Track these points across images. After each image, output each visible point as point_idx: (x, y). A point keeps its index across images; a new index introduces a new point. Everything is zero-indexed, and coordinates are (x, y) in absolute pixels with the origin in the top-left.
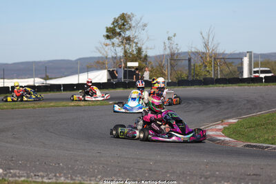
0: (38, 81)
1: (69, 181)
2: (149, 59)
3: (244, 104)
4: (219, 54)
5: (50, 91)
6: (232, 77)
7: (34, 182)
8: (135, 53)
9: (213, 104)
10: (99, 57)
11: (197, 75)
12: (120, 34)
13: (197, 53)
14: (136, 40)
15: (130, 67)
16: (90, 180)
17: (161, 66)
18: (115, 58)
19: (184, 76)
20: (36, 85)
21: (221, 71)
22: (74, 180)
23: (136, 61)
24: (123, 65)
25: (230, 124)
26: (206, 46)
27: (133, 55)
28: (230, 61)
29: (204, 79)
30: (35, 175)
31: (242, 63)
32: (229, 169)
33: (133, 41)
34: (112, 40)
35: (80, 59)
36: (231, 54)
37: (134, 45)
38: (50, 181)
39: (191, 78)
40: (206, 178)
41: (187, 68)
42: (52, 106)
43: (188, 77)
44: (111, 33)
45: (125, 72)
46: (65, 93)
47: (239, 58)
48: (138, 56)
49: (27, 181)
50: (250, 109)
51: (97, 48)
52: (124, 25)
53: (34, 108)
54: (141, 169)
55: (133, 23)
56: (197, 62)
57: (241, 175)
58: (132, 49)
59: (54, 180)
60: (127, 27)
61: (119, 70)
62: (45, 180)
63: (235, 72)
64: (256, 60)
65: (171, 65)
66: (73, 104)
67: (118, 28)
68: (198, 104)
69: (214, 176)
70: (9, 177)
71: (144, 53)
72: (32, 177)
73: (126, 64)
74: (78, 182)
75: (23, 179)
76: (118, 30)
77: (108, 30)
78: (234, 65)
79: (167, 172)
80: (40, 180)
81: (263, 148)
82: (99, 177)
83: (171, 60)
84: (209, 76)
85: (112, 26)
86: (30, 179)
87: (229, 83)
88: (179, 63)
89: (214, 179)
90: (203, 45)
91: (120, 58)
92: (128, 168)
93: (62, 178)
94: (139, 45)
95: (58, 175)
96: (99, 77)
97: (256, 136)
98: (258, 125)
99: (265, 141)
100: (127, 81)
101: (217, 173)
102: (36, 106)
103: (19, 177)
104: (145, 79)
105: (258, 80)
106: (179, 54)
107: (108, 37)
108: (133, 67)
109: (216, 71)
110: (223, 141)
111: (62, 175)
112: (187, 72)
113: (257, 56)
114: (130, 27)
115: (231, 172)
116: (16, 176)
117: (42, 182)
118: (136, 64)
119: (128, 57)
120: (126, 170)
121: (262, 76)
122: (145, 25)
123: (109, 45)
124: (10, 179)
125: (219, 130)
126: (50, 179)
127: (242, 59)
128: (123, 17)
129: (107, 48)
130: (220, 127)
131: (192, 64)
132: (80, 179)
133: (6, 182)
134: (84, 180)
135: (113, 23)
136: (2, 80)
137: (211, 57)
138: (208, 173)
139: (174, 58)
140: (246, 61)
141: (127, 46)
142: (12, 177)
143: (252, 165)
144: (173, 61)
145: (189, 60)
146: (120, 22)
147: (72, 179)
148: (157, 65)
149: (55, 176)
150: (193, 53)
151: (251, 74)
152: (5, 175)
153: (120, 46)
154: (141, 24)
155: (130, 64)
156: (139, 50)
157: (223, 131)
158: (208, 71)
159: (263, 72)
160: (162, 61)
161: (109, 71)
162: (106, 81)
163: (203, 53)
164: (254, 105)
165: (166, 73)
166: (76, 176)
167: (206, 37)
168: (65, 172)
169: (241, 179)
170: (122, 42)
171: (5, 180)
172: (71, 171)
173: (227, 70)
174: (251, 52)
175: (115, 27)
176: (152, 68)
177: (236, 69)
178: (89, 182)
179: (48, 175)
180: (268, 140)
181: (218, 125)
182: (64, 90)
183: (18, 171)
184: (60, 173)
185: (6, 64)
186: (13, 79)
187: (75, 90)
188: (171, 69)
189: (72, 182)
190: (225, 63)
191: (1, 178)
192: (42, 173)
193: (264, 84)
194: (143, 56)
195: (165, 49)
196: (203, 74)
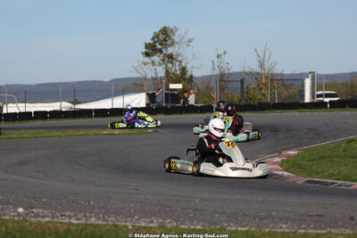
0: (65, 106)
1: (100, 222)
2: (194, 81)
3: (306, 134)
4: (277, 75)
5: (79, 117)
6: (291, 101)
7: (60, 223)
8: (178, 73)
9: (269, 133)
10: (136, 78)
11: (251, 99)
12: (161, 51)
13: (251, 74)
14: (179, 59)
15: (172, 90)
16: (126, 221)
17: (209, 89)
18: (156, 79)
19: (236, 100)
20: (63, 110)
21: (278, 94)
22: (107, 221)
23: (179, 82)
25: (289, 156)
26: (262, 65)
27: (177, 75)
28: (289, 83)
29: (259, 104)
30: (62, 215)
31: (303, 86)
32: (288, 209)
33: (176, 59)
34: (152, 58)
35: (115, 80)
36: (290, 75)
37: (178, 64)
38: (78, 222)
39: (243, 103)
40: (262, 219)
41: (239, 91)
42: (81, 135)
43: (239, 101)
44: (151, 50)
45: (166, 95)
46: (97, 119)
47: (300, 79)
48: (183, 76)
49: (52, 222)
50: (313, 139)
51: (134, 67)
52: (166, 41)
53: (60, 136)
54: (185, 208)
55: (176, 38)
56: (250, 83)
57: (302, 215)
58: (176, 69)
59: (83, 221)
60: (169, 42)
62: (73, 221)
63: (295, 95)
64: (319, 82)
65: (220, 87)
66: (105, 133)
67: (159, 45)
69: (270, 217)
70: (31, 217)
71: (189, 73)
72: (57, 218)
73: (167, 86)
74: (111, 223)
75: (47, 219)
76: (159, 47)
77: (147, 46)
78: (294, 87)
79: (216, 212)
80: (67, 220)
81: (327, 184)
82: (136, 217)
83: (220, 81)
84: (264, 101)
85: (151, 42)
86: (56, 220)
87: (288, 109)
88: (230, 85)
89: (270, 220)
91: (161, 78)
92: (170, 207)
93: (93, 219)
94: (183, 64)
95: (88, 215)
96: (137, 101)
97: (320, 170)
98: (321, 158)
99: (329, 177)
100: (169, 105)
101: (274, 213)
102: (62, 134)
103: (43, 217)
104: (190, 103)
105: (321, 105)
106: (230, 74)
107: (147, 54)
108: (176, 90)
109: (272, 94)
110: (281, 176)
111: (93, 215)
112: (239, 95)
113: (320, 77)
114: (173, 43)
115: (289, 212)
116: (39, 216)
117: (70, 223)
118: (179, 86)
119: (171, 78)
120: (168, 209)
121: (327, 100)
122: (190, 41)
123: (148, 63)
124: (32, 219)
125: (277, 163)
126: (78, 219)
127: (303, 80)
128: (165, 31)
129: (145, 68)
130: (278, 159)
131: (245, 86)
132: (113, 219)
133: (28, 223)
134: (118, 221)
135: (153, 38)
136: (24, 105)
137: (267, 78)
138: (264, 213)
139: (224, 79)
140: (308, 82)
141: (169, 65)
142: (35, 217)
143: (314, 204)
144: (222, 83)
145: (242, 81)
146: (161, 37)
147: (104, 220)
148: (205, 87)
149: (85, 216)
150: (246, 73)
151: (313, 98)
152: (27, 214)
153: (161, 65)
154: (185, 39)
155: (172, 86)
156: (184, 70)
157: (281, 164)
158: (264, 95)
159: (327, 96)
160: (210, 83)
161: (148, 94)
162: (144, 105)
163: (258, 73)
164: (317, 134)
165: (215, 96)
166: (109, 216)
167: (261, 55)
168: (96, 211)
169: (302, 220)
170: (163, 60)
171: (27, 221)
172: (103, 211)
173: (285, 93)
174: (314, 73)
175: (156, 42)
176: (199, 90)
177: (297, 92)
178: (124, 224)
179: (76, 215)
180: (333, 174)
181: (275, 156)
182: (95, 116)
183: (41, 210)
184: (90, 213)
185: (29, 86)
186: (36, 102)
187: (108, 116)
188: (220, 92)
189: (104, 223)
190: (283, 85)
191: (21, 218)
192: (69, 213)
193: (329, 110)
194: (188, 76)
195: (214, 69)
196: (258, 98)
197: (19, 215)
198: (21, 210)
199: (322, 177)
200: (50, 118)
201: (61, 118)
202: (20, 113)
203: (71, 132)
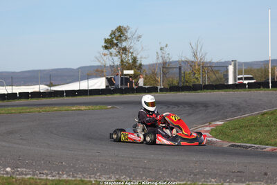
0: (43, 88)
1: (70, 178)
2: (143, 68)
3: (230, 108)
4: (207, 63)
5: (54, 97)
6: (218, 83)
7: (39, 179)
8: (131, 61)
9: (201, 108)
10: (98, 66)
11: (187, 82)
12: (117, 45)
13: (186, 62)
14: (131, 51)
15: (126, 75)
16: (90, 178)
17: (154, 74)
19: (175, 83)
20: (42, 91)
21: (208, 78)
22: (76, 177)
23: (131, 69)
24: (120, 73)
25: (217, 126)
26: (195, 55)
27: (129, 64)
28: (216, 69)
29: (193, 85)
30: (40, 173)
31: (227, 71)
32: (216, 167)
33: (129, 51)
34: (110, 50)
35: (81, 68)
36: (217, 63)
37: (130, 54)
38: (53, 178)
39: (181, 84)
40: (196, 175)
41: (178, 76)
42: (56, 111)
43: (178, 83)
44: (109, 44)
45: (122, 79)
46: (67, 98)
47: (224, 66)
48: (134, 64)
49: (33, 179)
50: (235, 112)
52: (120, 36)
53: (39, 112)
54: (136, 167)
55: (129, 35)
56: (187, 70)
57: (227, 172)
58: (128, 59)
59: (57, 178)
60: (123, 38)
62: (49, 178)
63: (221, 79)
64: (240, 68)
65: (163, 72)
66: (74, 109)
67: (115, 40)
68: (188, 108)
69: (202, 174)
70: (17, 175)
71: (139, 62)
72: (37, 175)
73: (122, 72)
74: (79, 179)
75: (29, 176)
76: (115, 42)
77: (106, 41)
78: (220, 72)
79: (160, 170)
80: (44, 177)
81: (246, 147)
82: (98, 174)
83: (163, 68)
84: (197, 83)
85: (110, 38)
86: (36, 177)
87: (216, 89)
88: (171, 71)
89: (202, 176)
90: (192, 54)
91: (117, 66)
92: (124, 166)
93: (65, 176)
94: (134, 55)
95: (61, 173)
96: (98, 84)
97: (241, 136)
98: (242, 127)
99: (248, 142)
100: (124, 87)
101: (205, 170)
102: (41, 110)
103: (26, 175)
105: (242, 86)
106: (171, 63)
107: (106, 48)
109: (204, 77)
110: (211, 141)
111: (65, 173)
112: (178, 79)
113: (241, 64)
114: (126, 39)
115: (217, 169)
116: (23, 174)
117: (47, 179)
118: (131, 72)
119: (124, 66)
120: (123, 168)
121: (246, 82)
122: (140, 37)
123: (107, 55)
125: (207, 131)
126: (53, 176)
127: (227, 67)
128: (120, 29)
129: (105, 58)
130: (208, 129)
131: (182, 72)
132: (80, 176)
133: (14, 180)
134: (84, 177)
135: (111, 35)
136: (11, 87)
137: (199, 65)
138: (197, 170)
139: (165, 66)
140: (231, 68)
141: (124, 56)
142: (19, 175)
143: (236, 163)
144: (165, 69)
145: (180, 68)
146: (117, 34)
147: (73, 177)
148: (151, 72)
149: (58, 173)
150: (183, 62)
151: (235, 81)
152: (13, 173)
153: (117, 55)
154: (136, 36)
155: (126, 72)
156: (135, 59)
157: (211, 132)
158: (197, 78)
159: (246, 79)
160: (155, 70)
161: (107, 78)
162: (104, 87)
163: (192, 62)
164: (238, 108)
165: (159, 80)
166: (77, 174)
167: (195, 48)
168: (67, 170)
169: (227, 176)
170: (119, 52)
171: (13, 178)
172: (72, 169)
173: (213, 77)
174: (235, 61)
175: (113, 38)
176: (146, 75)
177: (222, 76)
178: (88, 179)
179: (52, 173)
180: (251, 140)
181: (206, 126)
182: (66, 96)
183: (24, 169)
184: (63, 171)
185: (14, 72)
186: (20, 85)
187: (76, 95)
188: (163, 76)
189: (73, 179)
190: (212, 71)
191: (9, 176)
192: (46, 171)
193: (247, 89)
194: (138, 64)
195: (158, 58)
196: (192, 81)
197: (7, 173)
198: (8, 169)
199: (242, 142)
200: (31, 98)
201: (40, 97)
202: (8, 94)
203: (48, 108)
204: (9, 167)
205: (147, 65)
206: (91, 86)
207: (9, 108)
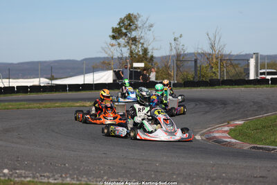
0: (44, 81)
1: (74, 182)
2: (155, 60)
3: (251, 106)
4: (225, 56)
5: (56, 91)
6: (238, 78)
7: (41, 182)
8: (141, 53)
9: (219, 106)
10: (104, 58)
11: (203, 76)
12: (125, 35)
13: (203, 55)
14: (142, 41)
15: (135, 68)
16: (97, 181)
17: (167, 67)
18: (121, 58)
19: (190, 77)
20: (42, 85)
21: (227, 72)
22: (81, 180)
23: (141, 62)
24: (129, 66)
25: (236, 126)
26: (213, 47)
27: (140, 55)
28: (236, 62)
29: (210, 80)
30: (41, 176)
31: (248, 65)
32: (236, 171)
33: (139, 41)
34: (119, 41)
35: (86, 59)
36: (237, 56)
37: (141, 45)
38: (56, 182)
39: (197, 79)
40: (213, 180)
41: (193, 69)
42: (58, 107)
43: (194, 78)
44: (117, 34)
45: (131, 72)
46: (70, 93)
47: (245, 59)
48: (145, 56)
49: (33, 182)
50: (257, 110)
51: (103, 49)
52: (130, 25)
53: (39, 108)
54: (147, 170)
55: (139, 23)
56: (203, 63)
57: (248, 177)
58: (138, 50)
59: (60, 181)
60: (133, 27)
61: (125, 70)
62: (51, 181)
63: (241, 73)
64: (262, 62)
65: (177, 66)
66: (78, 105)
67: (125, 29)
68: (204, 106)
69: (220, 178)
70: (15, 177)
71: (150, 54)
72: (37, 177)
73: (132, 65)
74: (84, 183)
75: (28, 179)
76: (124, 31)
77: (114, 30)
78: (240, 66)
79: (174, 173)
80: (46, 180)
81: (269, 150)
82: (105, 178)
83: (177, 61)
84: (214, 78)
85: (118, 27)
86: (36, 180)
87: (235, 85)
88: (185, 64)
89: (220, 180)
90: (209, 46)
91: (126, 58)
92: (134, 169)
93: (68, 179)
94: (145, 46)
95: (64, 175)
96: (105, 77)
97: (263, 138)
98: (264, 127)
99: (271, 144)
100: (133, 81)
101: (224, 175)
102: (41, 106)
103: (25, 177)
104: (151, 80)
105: (264, 82)
106: (185, 55)
107: (114, 37)
108: (139, 68)
109: (222, 72)
110: (229, 143)
111: (68, 175)
112: (193, 73)
113: (263, 57)
114: (136, 28)
115: (237, 174)
116: (22, 176)
117: (48, 183)
118: (142, 65)
119: (134, 57)
120: (132, 171)
121: (269, 77)
122: (151, 26)
123: (115, 45)
124: (16, 179)
125: (225, 132)
126: (55, 180)
127: (248, 60)
128: (129, 17)
129: (112, 49)
130: (226, 128)
131: (198, 65)
132: (86, 179)
133: (12, 183)
134: (90, 181)
135: (119, 24)
136: (8, 80)
137: (217, 58)
138: (215, 175)
139: (180, 59)
140: (252, 62)
141: (133, 47)
142: (18, 177)
143: (258, 168)
144: (179, 62)
145: (196, 61)
146: (126, 23)
147: (78, 180)
148: (163, 65)
149: (61, 176)
150: (199, 54)
151: (257, 76)
152: (11, 175)
153: (126, 46)
154: (147, 25)
155: (136, 65)
156: (145, 51)
157: (229, 132)
158: (214, 73)
159: (269, 74)
160: (168, 62)
161: (114, 71)
162: (111, 82)
163: (210, 54)
164: (260, 107)
165: (172, 74)
166: (82, 177)
167: (212, 39)
168: (71, 172)
169: (248, 181)
170: (128, 43)
171: (11, 181)
172: (77, 172)
173: (233, 71)
174: (257, 54)
175: (121, 27)
176: (158, 68)
177: (242, 71)
178: (95, 183)
179: (54, 176)
180: (274, 142)
181: (224, 126)
182: (69, 90)
183: (24, 171)
184: (66, 174)
185: (12, 64)
186: (18, 78)
187: (80, 90)
188: (177, 70)
189: (78, 183)
190: (231, 64)
191: (7, 178)
192: (48, 174)
193: (270, 86)
194: (149, 56)
195: (171, 50)
196: (209, 75)
197: (5, 175)
198: (6, 171)
199: (265, 144)
200: (30, 92)
201: (40, 91)
202: (5, 88)
203: (49, 104)
204: (7, 168)
205: (158, 58)
206: (97, 80)
207: (6, 104)
